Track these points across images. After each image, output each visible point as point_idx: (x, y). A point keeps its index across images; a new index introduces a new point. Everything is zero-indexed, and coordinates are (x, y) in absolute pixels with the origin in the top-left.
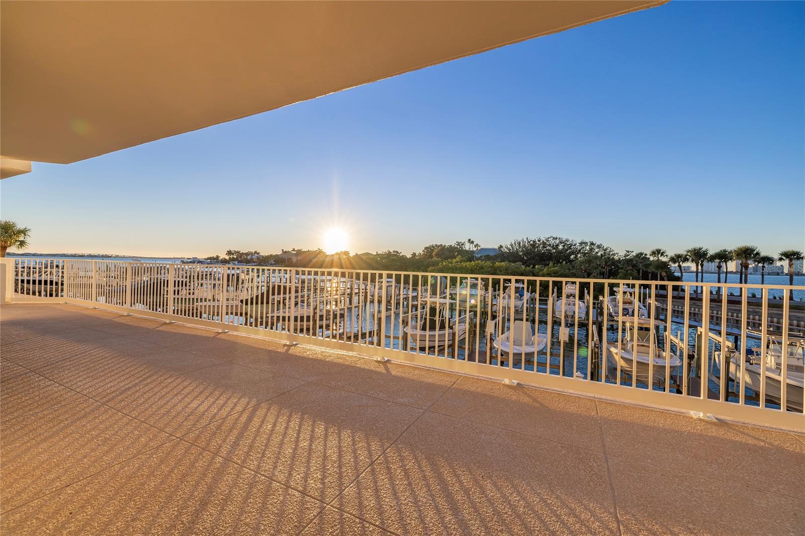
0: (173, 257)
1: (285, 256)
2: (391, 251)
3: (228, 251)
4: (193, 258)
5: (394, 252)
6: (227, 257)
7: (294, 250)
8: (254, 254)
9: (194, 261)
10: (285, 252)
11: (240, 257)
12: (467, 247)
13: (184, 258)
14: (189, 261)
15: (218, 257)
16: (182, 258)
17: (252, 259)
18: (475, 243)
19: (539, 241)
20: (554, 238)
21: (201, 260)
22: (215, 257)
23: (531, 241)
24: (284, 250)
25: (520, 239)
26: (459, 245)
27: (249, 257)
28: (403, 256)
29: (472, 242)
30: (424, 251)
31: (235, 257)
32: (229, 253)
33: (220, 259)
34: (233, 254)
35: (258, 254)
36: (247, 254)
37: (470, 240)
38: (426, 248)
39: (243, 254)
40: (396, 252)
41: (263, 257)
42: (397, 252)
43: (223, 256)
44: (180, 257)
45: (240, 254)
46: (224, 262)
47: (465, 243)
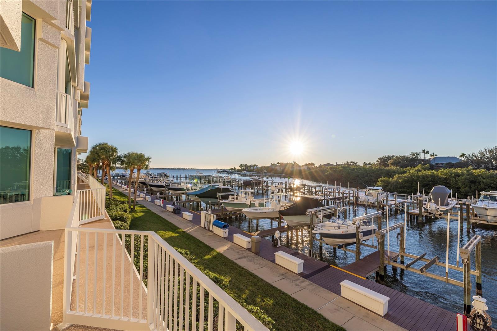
1: (273, 167)
2: (349, 162)
3: (240, 165)
4: (223, 169)
5: (351, 162)
6: (240, 168)
7: (278, 163)
8: (255, 166)
9: (224, 171)
10: (272, 165)
11: (247, 168)
12: (422, 156)
13: (218, 169)
14: (222, 170)
15: (235, 168)
16: (217, 169)
17: (254, 169)
18: (430, 153)
21: (227, 170)
22: (234, 168)
24: (272, 164)
26: (415, 155)
27: (252, 168)
28: (359, 165)
29: (428, 152)
30: (377, 161)
31: (244, 168)
32: (241, 166)
33: (236, 169)
34: (243, 166)
35: (257, 166)
36: (251, 166)
37: (424, 151)
38: (380, 159)
39: (248, 166)
41: (260, 168)
42: (354, 163)
43: (238, 168)
44: (216, 168)
45: (247, 167)
46: (239, 172)
47: (419, 153)
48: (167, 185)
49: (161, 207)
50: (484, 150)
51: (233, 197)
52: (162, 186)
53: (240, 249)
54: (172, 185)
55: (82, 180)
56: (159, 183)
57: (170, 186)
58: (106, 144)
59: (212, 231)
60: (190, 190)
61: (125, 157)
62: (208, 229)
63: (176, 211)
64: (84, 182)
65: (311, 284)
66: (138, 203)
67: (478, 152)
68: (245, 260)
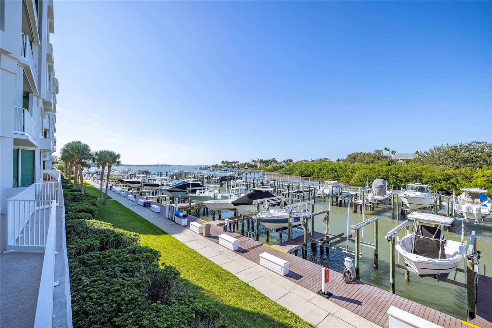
0: (196, 165)
2: (323, 158)
3: (222, 162)
6: (222, 165)
12: (385, 153)
18: (391, 150)
19: (461, 146)
20: (477, 143)
21: (209, 167)
22: (216, 165)
23: (452, 146)
25: (439, 145)
26: (378, 152)
30: (347, 158)
33: (218, 166)
34: (225, 163)
35: (238, 162)
36: (233, 163)
37: (386, 148)
38: (350, 155)
39: (230, 163)
40: (326, 159)
46: (221, 168)
47: (382, 150)
48: (143, 181)
49: (134, 201)
50: (434, 148)
51: (201, 191)
52: (138, 183)
53: (194, 234)
54: (148, 181)
55: (53, 177)
56: (136, 180)
57: (146, 182)
58: (79, 142)
59: (174, 221)
60: (164, 186)
61: (97, 155)
62: (171, 219)
63: (147, 205)
64: (54, 179)
65: (240, 257)
66: (112, 198)
67: (429, 150)
68: (194, 242)
